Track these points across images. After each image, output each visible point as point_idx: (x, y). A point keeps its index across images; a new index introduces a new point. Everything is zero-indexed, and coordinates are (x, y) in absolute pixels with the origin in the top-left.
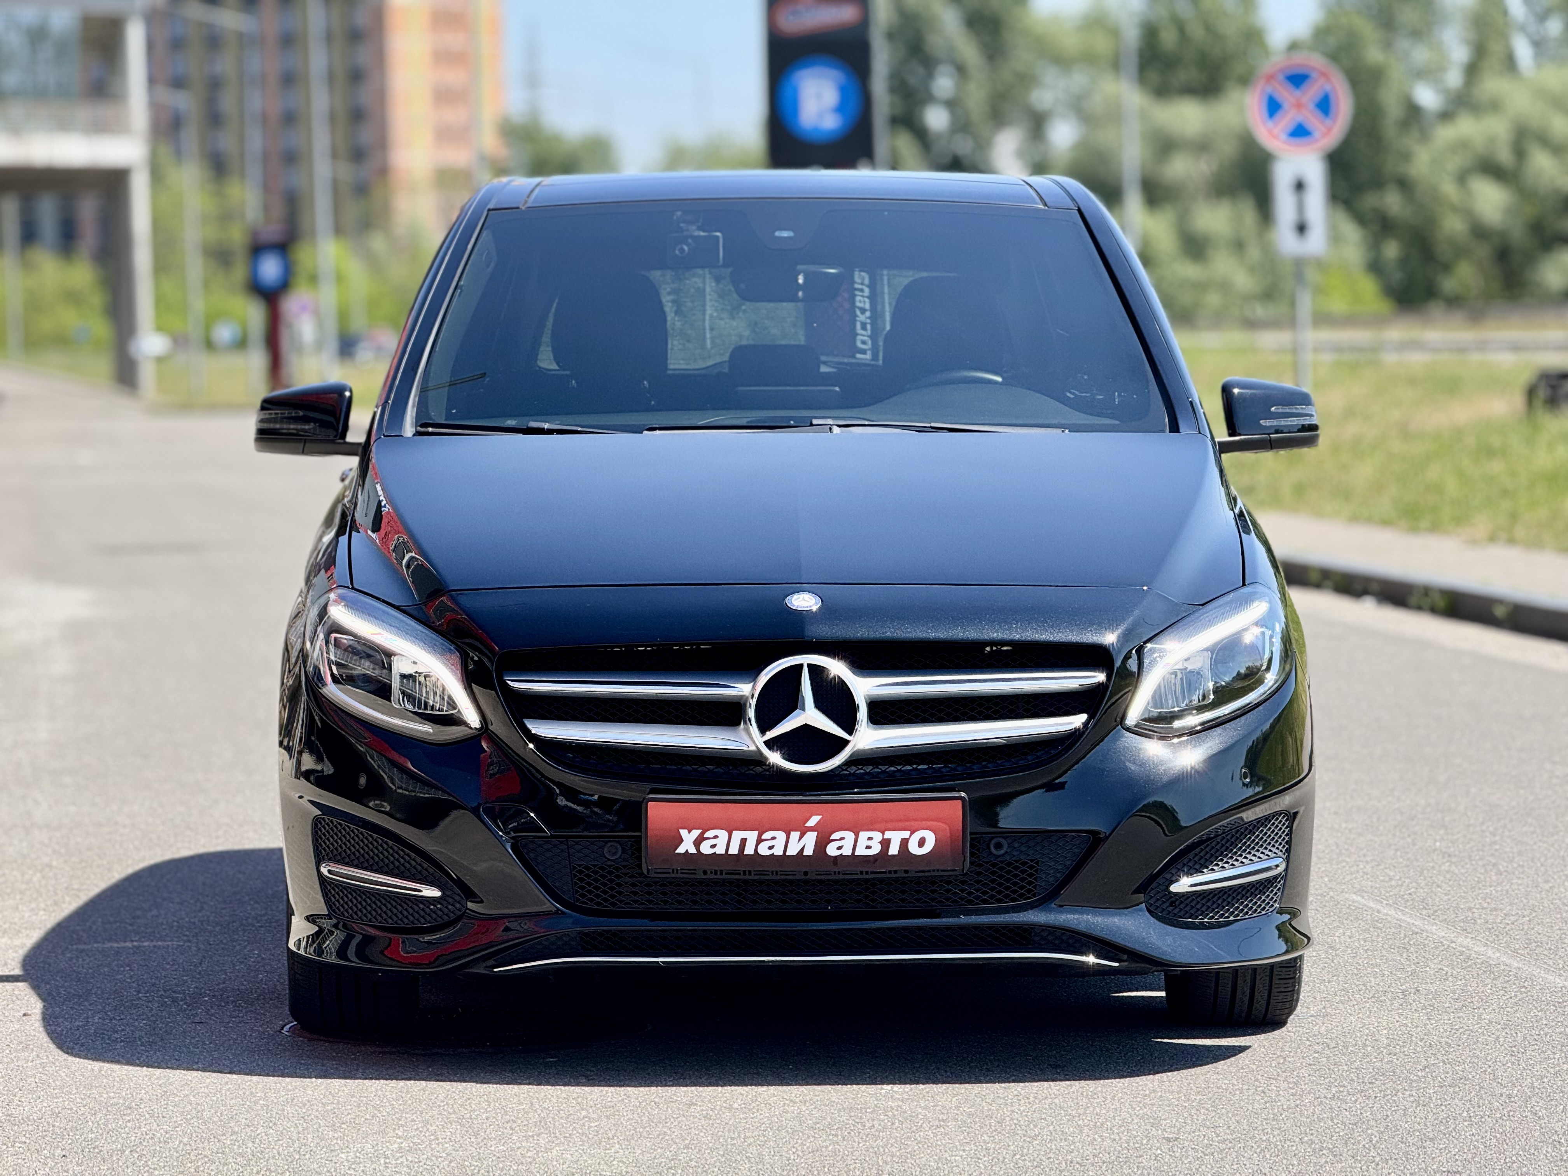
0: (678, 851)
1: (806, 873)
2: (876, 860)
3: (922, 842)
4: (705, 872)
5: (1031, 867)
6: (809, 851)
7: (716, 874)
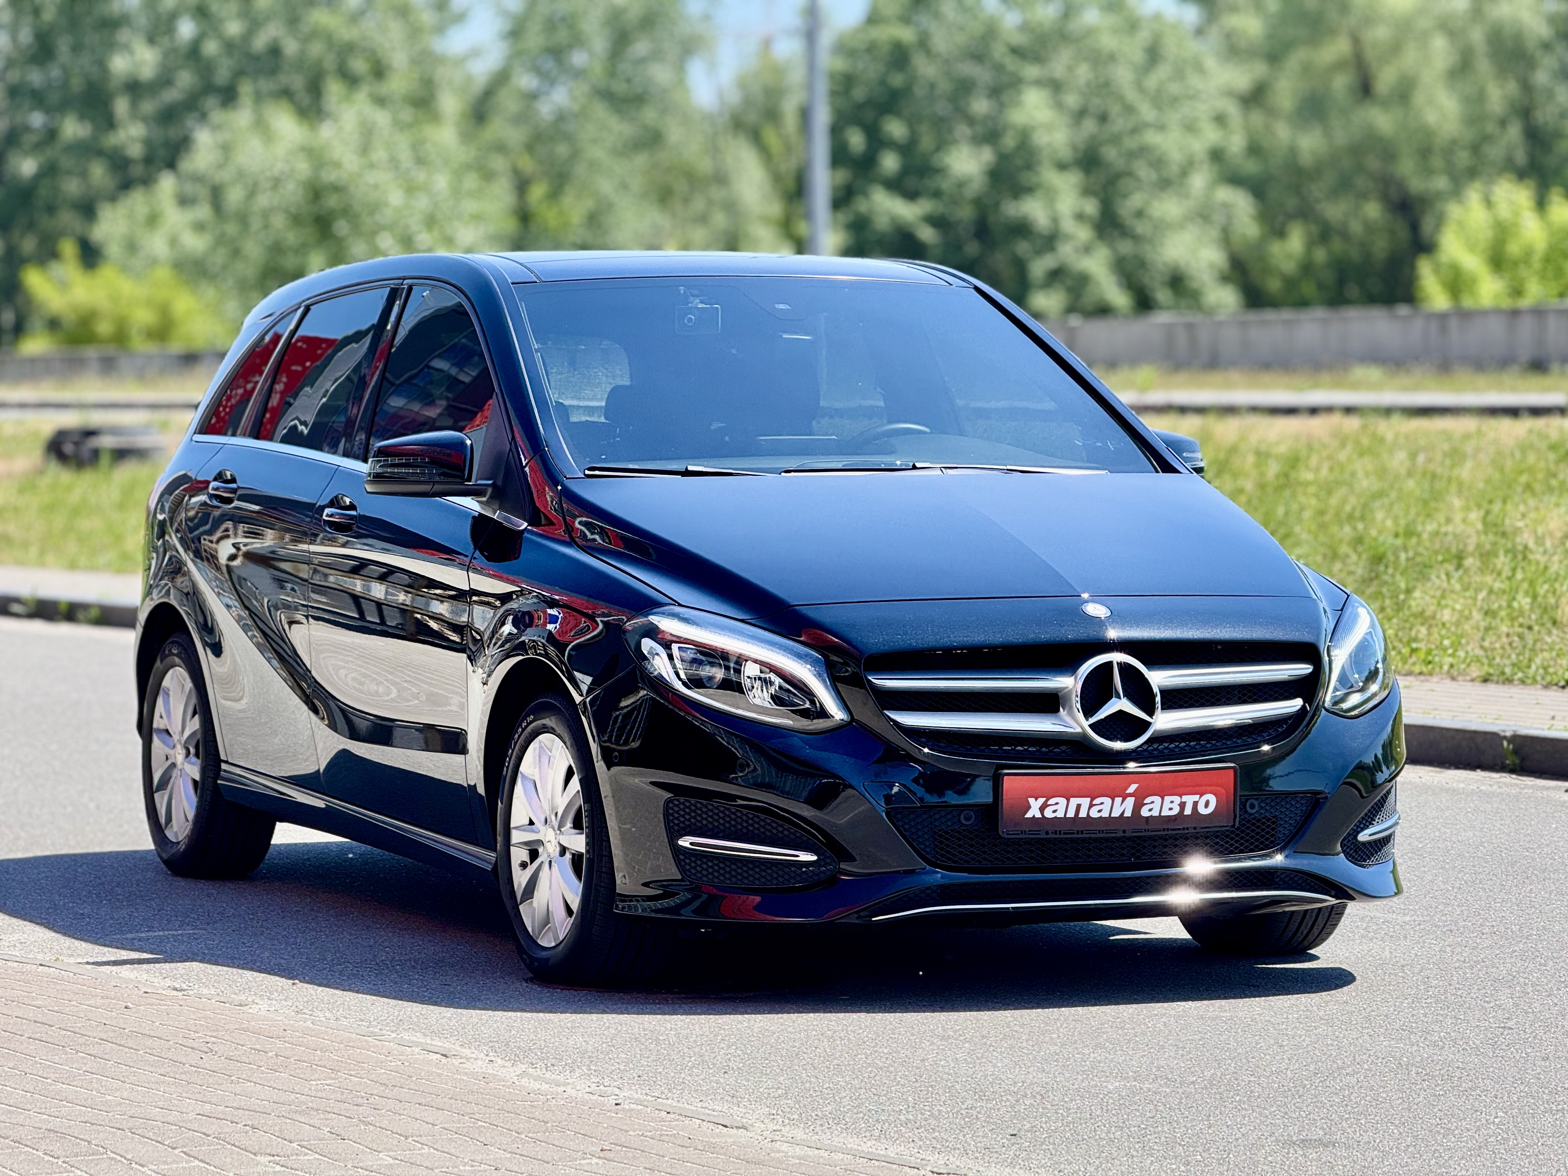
0: (1026, 816)
1: (1124, 832)
2: (1176, 819)
3: (1207, 805)
4: (1047, 833)
5: (1274, 823)
6: (1128, 814)
7: (1056, 834)
